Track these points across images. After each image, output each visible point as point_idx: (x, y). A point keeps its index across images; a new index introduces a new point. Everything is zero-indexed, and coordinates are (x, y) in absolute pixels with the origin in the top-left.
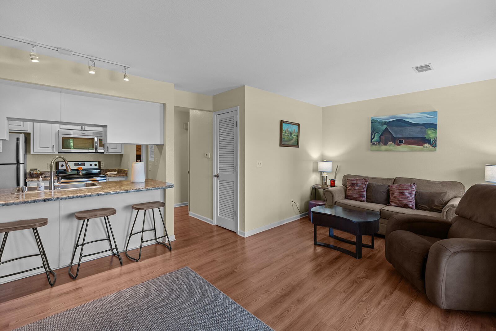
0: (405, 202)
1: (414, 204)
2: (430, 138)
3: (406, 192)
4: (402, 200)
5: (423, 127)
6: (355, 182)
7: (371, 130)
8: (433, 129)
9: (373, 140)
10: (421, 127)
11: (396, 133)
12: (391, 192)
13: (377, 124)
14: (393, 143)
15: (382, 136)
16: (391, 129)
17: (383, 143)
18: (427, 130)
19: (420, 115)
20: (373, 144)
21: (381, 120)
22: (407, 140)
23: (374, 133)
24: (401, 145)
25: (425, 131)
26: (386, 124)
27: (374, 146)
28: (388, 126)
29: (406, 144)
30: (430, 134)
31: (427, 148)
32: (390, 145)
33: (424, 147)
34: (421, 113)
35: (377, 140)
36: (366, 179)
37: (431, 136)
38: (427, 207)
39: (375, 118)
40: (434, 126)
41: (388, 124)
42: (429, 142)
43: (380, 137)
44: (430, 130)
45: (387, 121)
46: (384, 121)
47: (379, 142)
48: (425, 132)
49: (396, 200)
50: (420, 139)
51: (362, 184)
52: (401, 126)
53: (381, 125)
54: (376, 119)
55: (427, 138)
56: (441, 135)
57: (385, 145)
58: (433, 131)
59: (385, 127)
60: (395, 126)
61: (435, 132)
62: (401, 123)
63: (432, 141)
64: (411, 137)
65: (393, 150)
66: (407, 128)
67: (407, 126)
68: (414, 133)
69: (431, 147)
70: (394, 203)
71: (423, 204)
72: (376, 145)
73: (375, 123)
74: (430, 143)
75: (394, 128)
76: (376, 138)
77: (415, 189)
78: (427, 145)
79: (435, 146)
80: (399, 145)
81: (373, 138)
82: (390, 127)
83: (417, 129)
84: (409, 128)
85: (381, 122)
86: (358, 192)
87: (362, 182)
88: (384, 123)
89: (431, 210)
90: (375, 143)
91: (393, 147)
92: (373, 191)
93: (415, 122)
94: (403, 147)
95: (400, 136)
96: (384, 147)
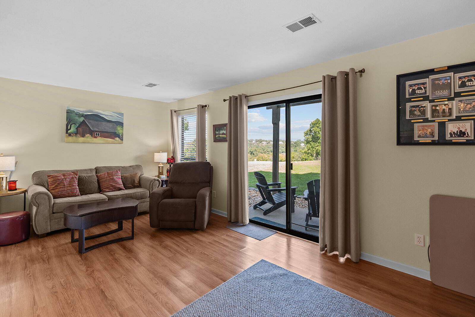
0: (118, 186)
1: (123, 186)
2: (119, 133)
3: (115, 177)
4: (115, 185)
5: (115, 124)
6: (63, 177)
7: (67, 120)
8: (121, 126)
9: (69, 131)
10: (113, 124)
11: (93, 126)
12: (101, 181)
13: (74, 114)
14: (91, 136)
15: (80, 127)
16: (89, 122)
17: (80, 135)
18: (117, 126)
19: (113, 114)
20: (69, 136)
21: (78, 111)
22: (103, 134)
23: (71, 124)
24: (97, 138)
25: (116, 127)
26: (83, 117)
27: (70, 138)
28: (85, 119)
29: (102, 137)
30: (119, 130)
31: (117, 141)
32: (88, 137)
33: (115, 140)
34: (113, 112)
35: (74, 131)
36: (75, 172)
37: (120, 132)
38: (131, 186)
39: (72, 108)
40: (121, 124)
41: (86, 116)
42: (118, 136)
43: (77, 129)
44: (120, 127)
45: (84, 114)
46: (81, 113)
47: (76, 133)
48: (116, 129)
49: (110, 186)
50: (112, 133)
51: (72, 178)
52: (97, 121)
53: (78, 117)
54: (72, 110)
55: (117, 133)
56: (126, 131)
57: (82, 137)
58: (121, 128)
59: (82, 119)
60: (92, 120)
61: (122, 129)
62: (97, 117)
63: (120, 135)
64: (106, 131)
65: (90, 142)
66: (103, 123)
67: (103, 122)
68: (108, 127)
69: (120, 140)
70: (107, 190)
71: (129, 184)
72: (73, 136)
73: (72, 113)
74: (119, 138)
75: (91, 121)
76: (73, 129)
77: (119, 173)
78: (117, 139)
79: (122, 140)
80: (96, 137)
81: (69, 128)
82: (88, 120)
83: (110, 125)
84: (104, 123)
85: (78, 113)
86: (69, 187)
87: (71, 176)
88: (81, 115)
89: (135, 187)
90: (72, 135)
91: (90, 140)
92: (86, 183)
93: (108, 118)
94: (99, 140)
95: (97, 130)
96: (81, 139)
